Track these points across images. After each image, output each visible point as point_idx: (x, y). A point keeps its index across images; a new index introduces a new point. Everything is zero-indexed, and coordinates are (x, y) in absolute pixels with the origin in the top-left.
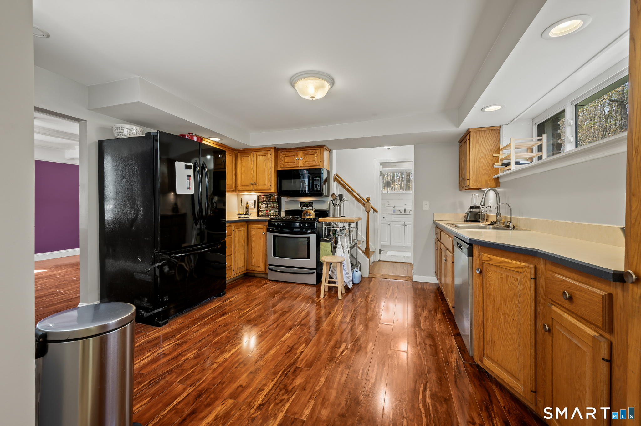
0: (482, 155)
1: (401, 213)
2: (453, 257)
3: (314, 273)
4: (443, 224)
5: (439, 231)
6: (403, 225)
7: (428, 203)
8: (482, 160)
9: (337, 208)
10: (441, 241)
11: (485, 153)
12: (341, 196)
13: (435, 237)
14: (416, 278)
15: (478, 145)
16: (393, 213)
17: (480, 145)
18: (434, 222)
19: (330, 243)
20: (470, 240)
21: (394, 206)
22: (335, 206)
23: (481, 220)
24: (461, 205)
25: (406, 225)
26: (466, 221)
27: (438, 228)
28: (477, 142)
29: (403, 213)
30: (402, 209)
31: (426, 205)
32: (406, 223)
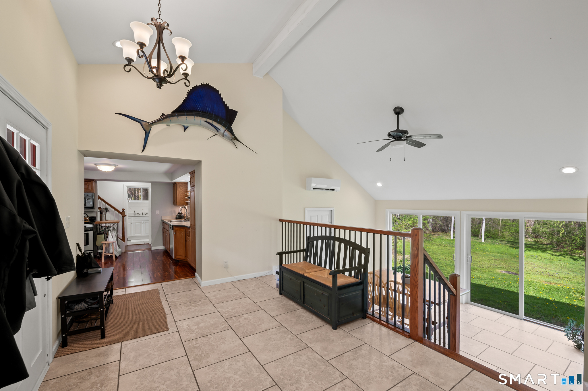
0: (181, 193)
1: (140, 216)
2: (169, 232)
3: (92, 252)
4: (166, 221)
5: (164, 224)
6: (142, 223)
7: (158, 211)
8: (181, 195)
9: (104, 216)
10: (165, 228)
11: (182, 192)
12: (106, 209)
13: (163, 227)
14: (153, 248)
15: (179, 189)
16: (133, 216)
17: (180, 189)
18: (162, 220)
19: (103, 235)
20: (172, 225)
21: (135, 211)
22: (102, 215)
23: (182, 218)
24: (175, 212)
25: (144, 223)
26: (176, 219)
27: (164, 223)
28: (179, 187)
29: (141, 215)
30: (141, 213)
31: (158, 212)
32: (144, 222)
